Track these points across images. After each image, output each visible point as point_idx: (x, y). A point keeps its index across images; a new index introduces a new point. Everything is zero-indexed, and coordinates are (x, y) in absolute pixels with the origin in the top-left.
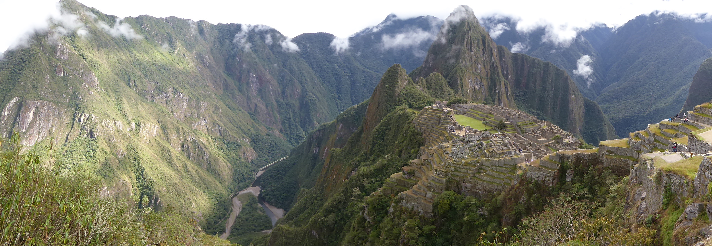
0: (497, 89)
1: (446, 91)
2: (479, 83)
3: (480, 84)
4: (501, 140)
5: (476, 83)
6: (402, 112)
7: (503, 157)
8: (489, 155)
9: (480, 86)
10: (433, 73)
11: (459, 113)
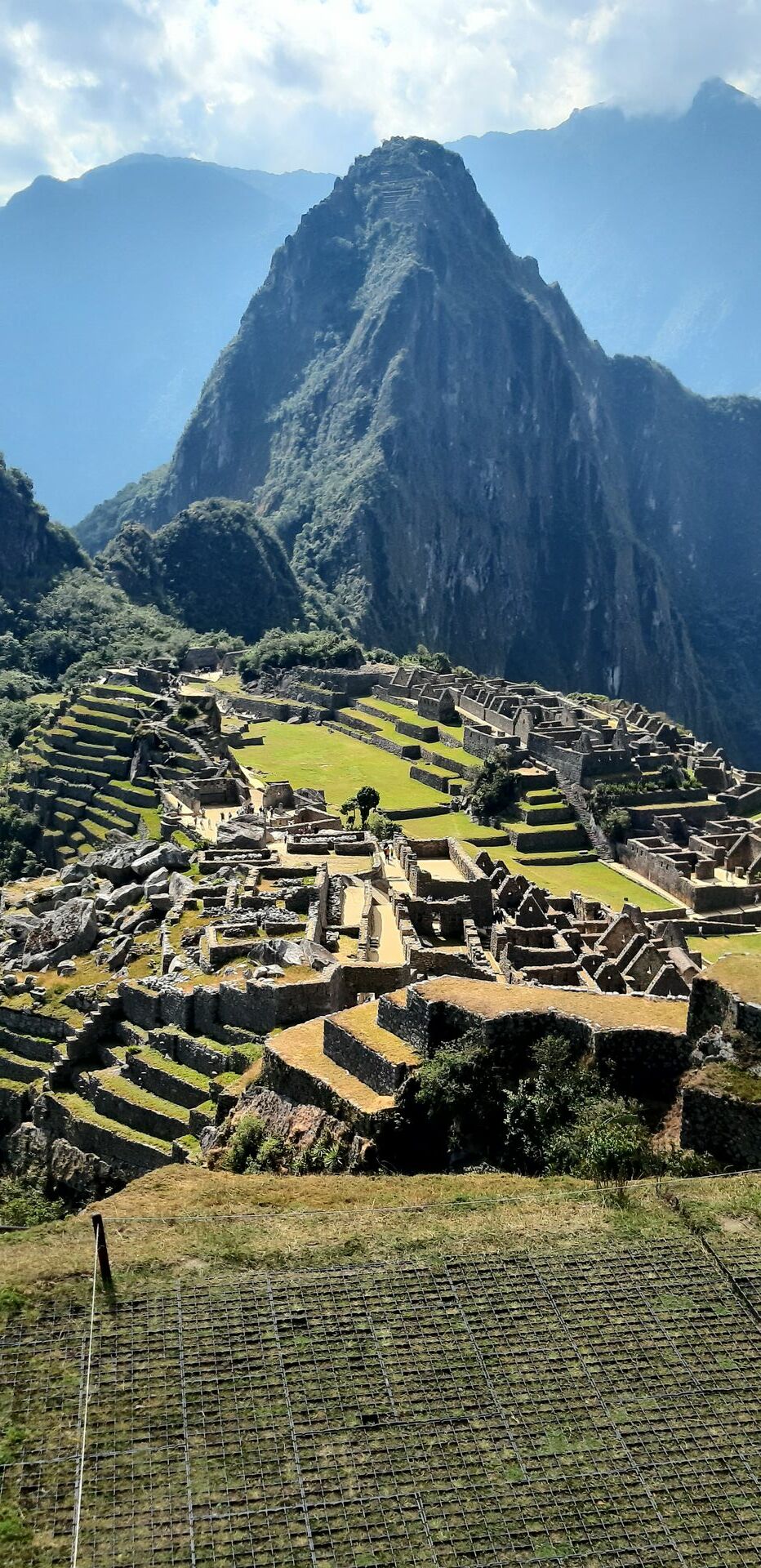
0: (587, 592)
2: (482, 561)
3: (490, 563)
5: (468, 557)
7: (226, 975)
9: (492, 578)
10: (207, 502)
11: (296, 719)
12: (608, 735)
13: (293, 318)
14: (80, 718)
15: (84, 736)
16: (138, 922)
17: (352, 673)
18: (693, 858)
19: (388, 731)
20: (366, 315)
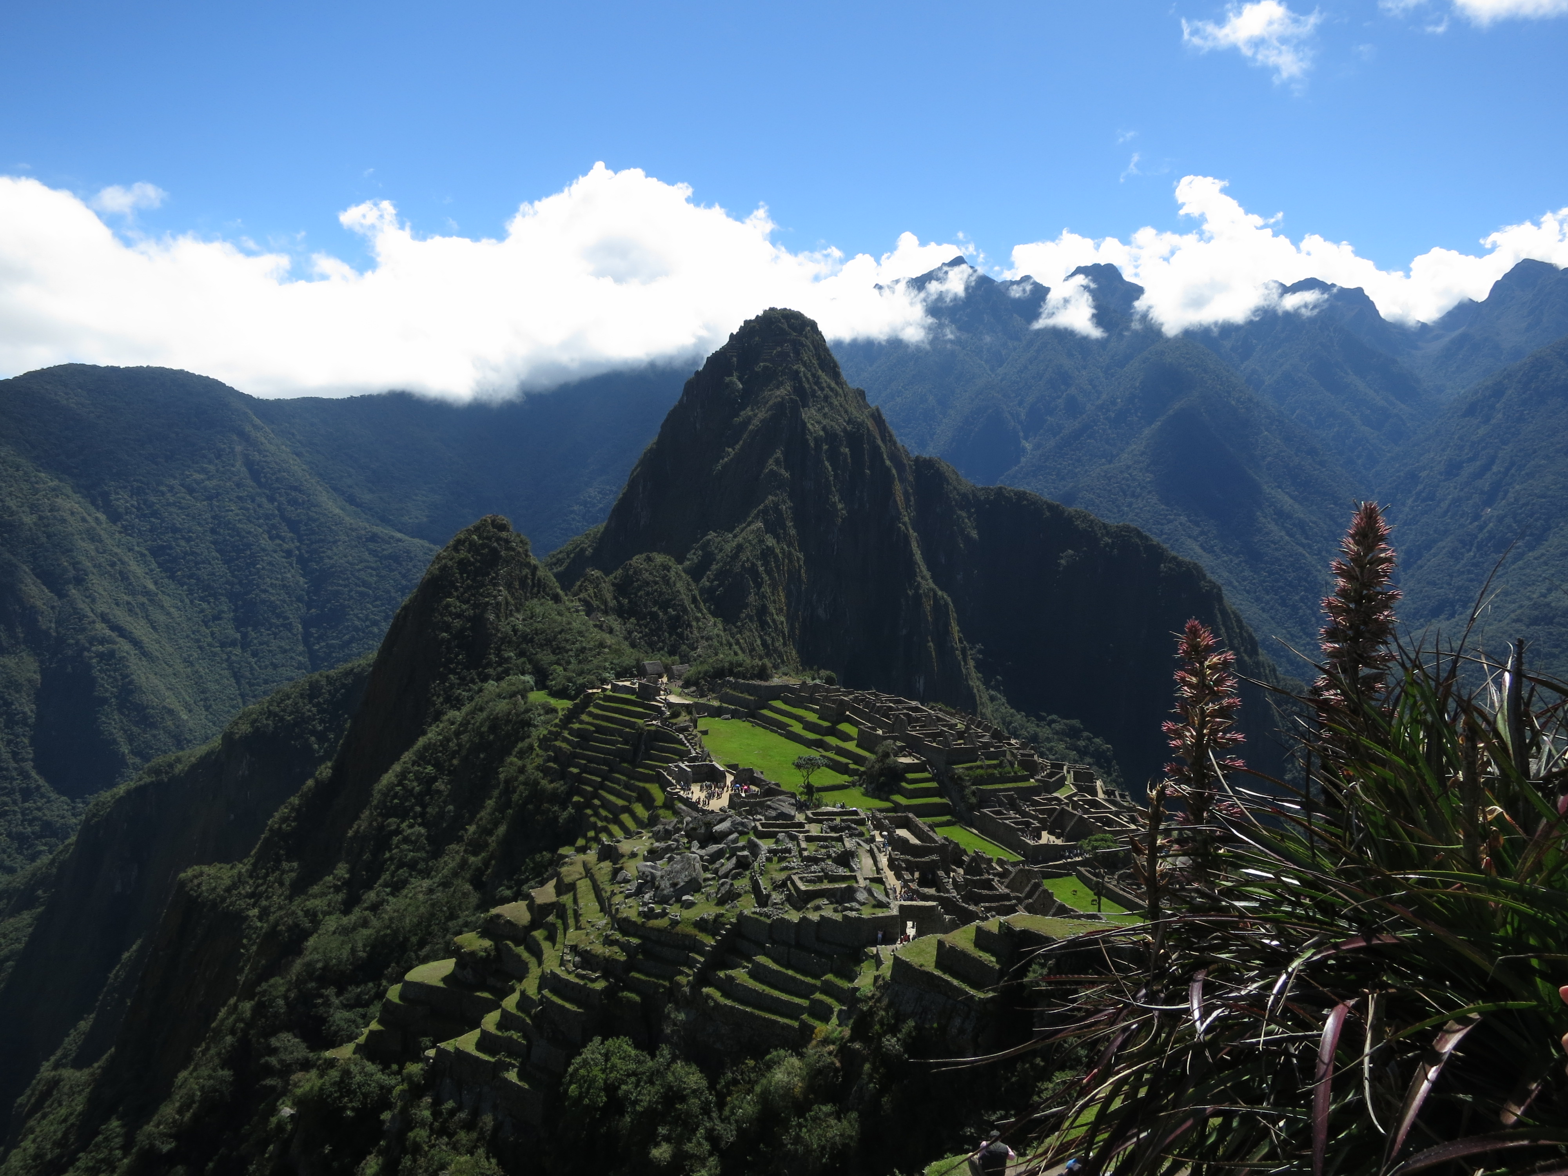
0: (901, 623)
1: (694, 624)
4: (833, 839)
6: (502, 706)
7: (818, 908)
8: (768, 896)
9: (835, 610)
10: (644, 556)
11: (729, 716)
12: (960, 735)
13: (698, 426)
14: (596, 717)
15: (599, 729)
16: (731, 870)
17: (766, 684)
18: (1028, 824)
19: (797, 728)
20: (751, 427)
